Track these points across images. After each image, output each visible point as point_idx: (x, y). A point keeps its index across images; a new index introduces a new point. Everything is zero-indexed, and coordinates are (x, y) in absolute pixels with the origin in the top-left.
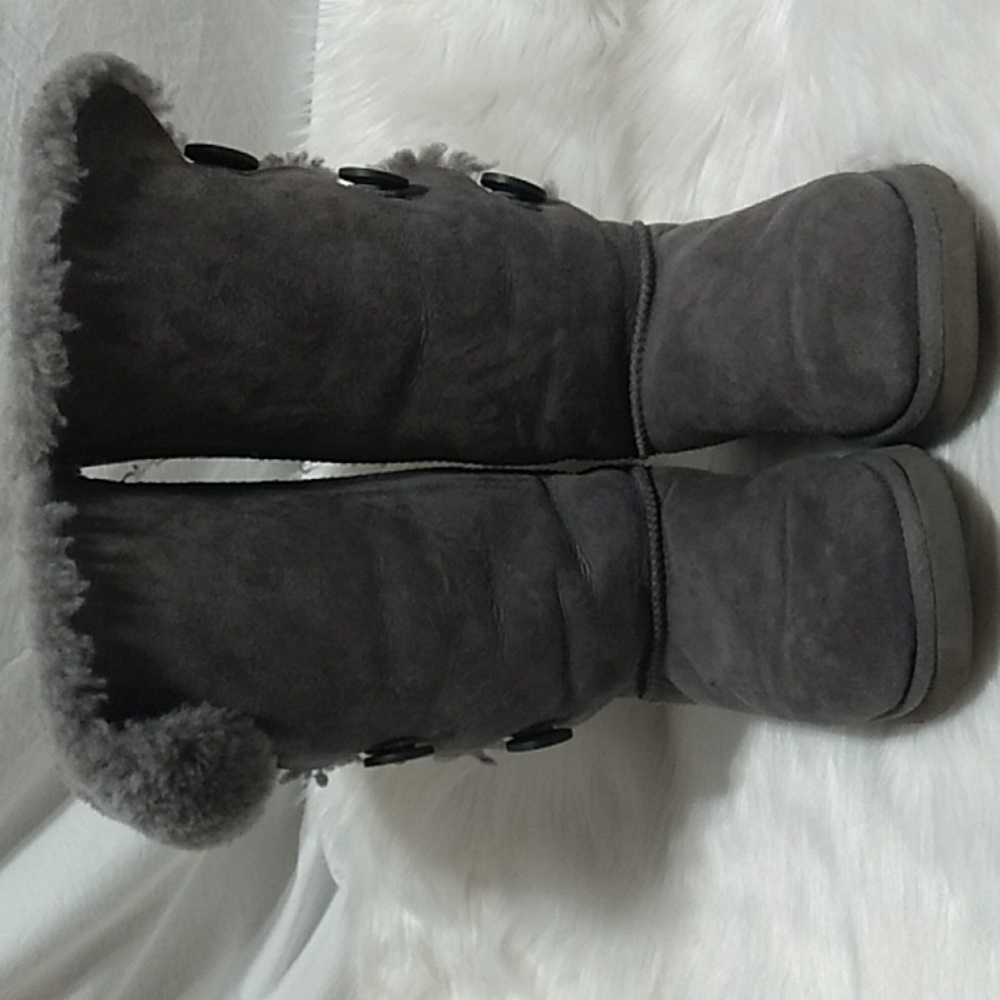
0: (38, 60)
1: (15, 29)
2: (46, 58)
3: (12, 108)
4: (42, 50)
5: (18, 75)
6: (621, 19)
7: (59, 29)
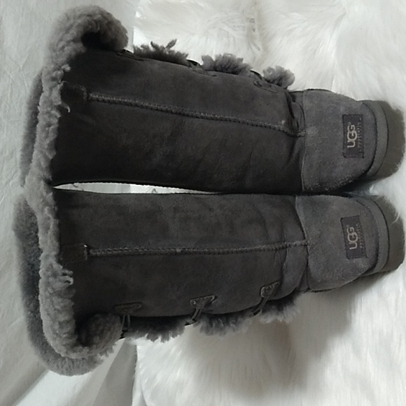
0: (20, 70)
1: (10, 58)
2: (23, 70)
3: (10, 91)
4: (21, 66)
5: (11, 77)
6: (261, 47)
7: (28, 58)
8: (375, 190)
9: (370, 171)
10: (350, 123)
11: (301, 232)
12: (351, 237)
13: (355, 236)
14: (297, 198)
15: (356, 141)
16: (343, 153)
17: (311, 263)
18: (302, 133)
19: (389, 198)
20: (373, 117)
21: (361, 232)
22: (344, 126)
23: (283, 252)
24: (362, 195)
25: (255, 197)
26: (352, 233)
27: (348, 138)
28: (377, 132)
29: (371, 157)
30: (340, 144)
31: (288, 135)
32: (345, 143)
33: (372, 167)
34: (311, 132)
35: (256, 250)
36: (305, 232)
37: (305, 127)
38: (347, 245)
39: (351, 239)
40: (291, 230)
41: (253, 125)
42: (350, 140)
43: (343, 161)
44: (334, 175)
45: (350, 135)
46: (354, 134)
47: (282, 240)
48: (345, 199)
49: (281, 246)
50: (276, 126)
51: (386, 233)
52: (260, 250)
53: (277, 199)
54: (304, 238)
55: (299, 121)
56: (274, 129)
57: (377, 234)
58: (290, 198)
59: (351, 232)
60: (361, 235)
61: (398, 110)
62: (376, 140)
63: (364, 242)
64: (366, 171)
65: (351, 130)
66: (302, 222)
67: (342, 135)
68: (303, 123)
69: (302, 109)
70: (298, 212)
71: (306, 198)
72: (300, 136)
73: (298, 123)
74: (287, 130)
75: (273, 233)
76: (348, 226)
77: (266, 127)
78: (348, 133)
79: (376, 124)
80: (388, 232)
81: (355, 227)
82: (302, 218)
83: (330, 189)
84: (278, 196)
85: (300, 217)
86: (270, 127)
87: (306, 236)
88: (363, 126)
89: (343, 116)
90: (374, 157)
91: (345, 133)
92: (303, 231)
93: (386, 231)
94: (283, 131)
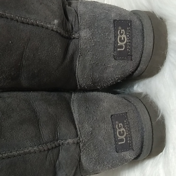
8: (139, 88)
9: (137, 72)
10: (120, 28)
11: (74, 130)
12: (120, 132)
13: (123, 131)
14: (73, 95)
15: (126, 45)
16: (114, 56)
17: (84, 159)
18: (76, 35)
19: (153, 96)
20: (140, 23)
21: (129, 127)
22: (115, 30)
23: (55, 151)
24: (128, 92)
25: (33, 95)
26: (121, 129)
27: (119, 42)
28: (144, 37)
29: (138, 59)
30: (111, 47)
31: (62, 36)
32: (116, 46)
33: (139, 69)
34: (84, 34)
35: (25, 154)
36: (78, 129)
37: (79, 29)
38: (116, 140)
39: (119, 135)
40: (64, 129)
41: (23, 23)
42: (120, 43)
43: (114, 63)
44: (105, 75)
45: (121, 38)
46: (124, 38)
47: (55, 138)
48: (115, 97)
49: (53, 145)
50: (49, 26)
51: (150, 128)
52: (30, 153)
53: (53, 96)
54: (77, 135)
55: (73, 24)
56: (47, 28)
57: (142, 128)
58: (67, 95)
59: (119, 128)
60: (129, 130)
61: (161, 18)
62: (143, 44)
63: (131, 137)
64: (133, 73)
65: (121, 34)
66: (75, 119)
67: (113, 39)
68: (77, 26)
69: (77, 13)
70: (72, 109)
71: (80, 95)
72: (74, 38)
73: (72, 25)
74: (60, 30)
75: (46, 133)
76: (117, 122)
77: (38, 25)
78: (119, 37)
79: (143, 30)
80: (152, 128)
81: (123, 123)
82: (76, 116)
83: (102, 87)
84: (55, 94)
85: (74, 114)
86: (42, 27)
87: (79, 133)
88: (131, 31)
89: (114, 21)
90: (141, 60)
91: (116, 37)
92: (76, 129)
93: (150, 126)
94: (57, 32)
